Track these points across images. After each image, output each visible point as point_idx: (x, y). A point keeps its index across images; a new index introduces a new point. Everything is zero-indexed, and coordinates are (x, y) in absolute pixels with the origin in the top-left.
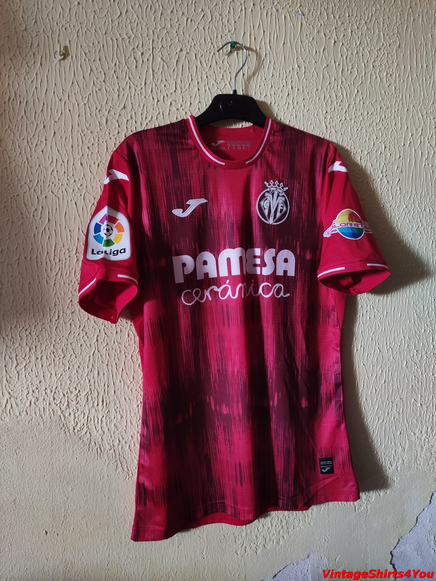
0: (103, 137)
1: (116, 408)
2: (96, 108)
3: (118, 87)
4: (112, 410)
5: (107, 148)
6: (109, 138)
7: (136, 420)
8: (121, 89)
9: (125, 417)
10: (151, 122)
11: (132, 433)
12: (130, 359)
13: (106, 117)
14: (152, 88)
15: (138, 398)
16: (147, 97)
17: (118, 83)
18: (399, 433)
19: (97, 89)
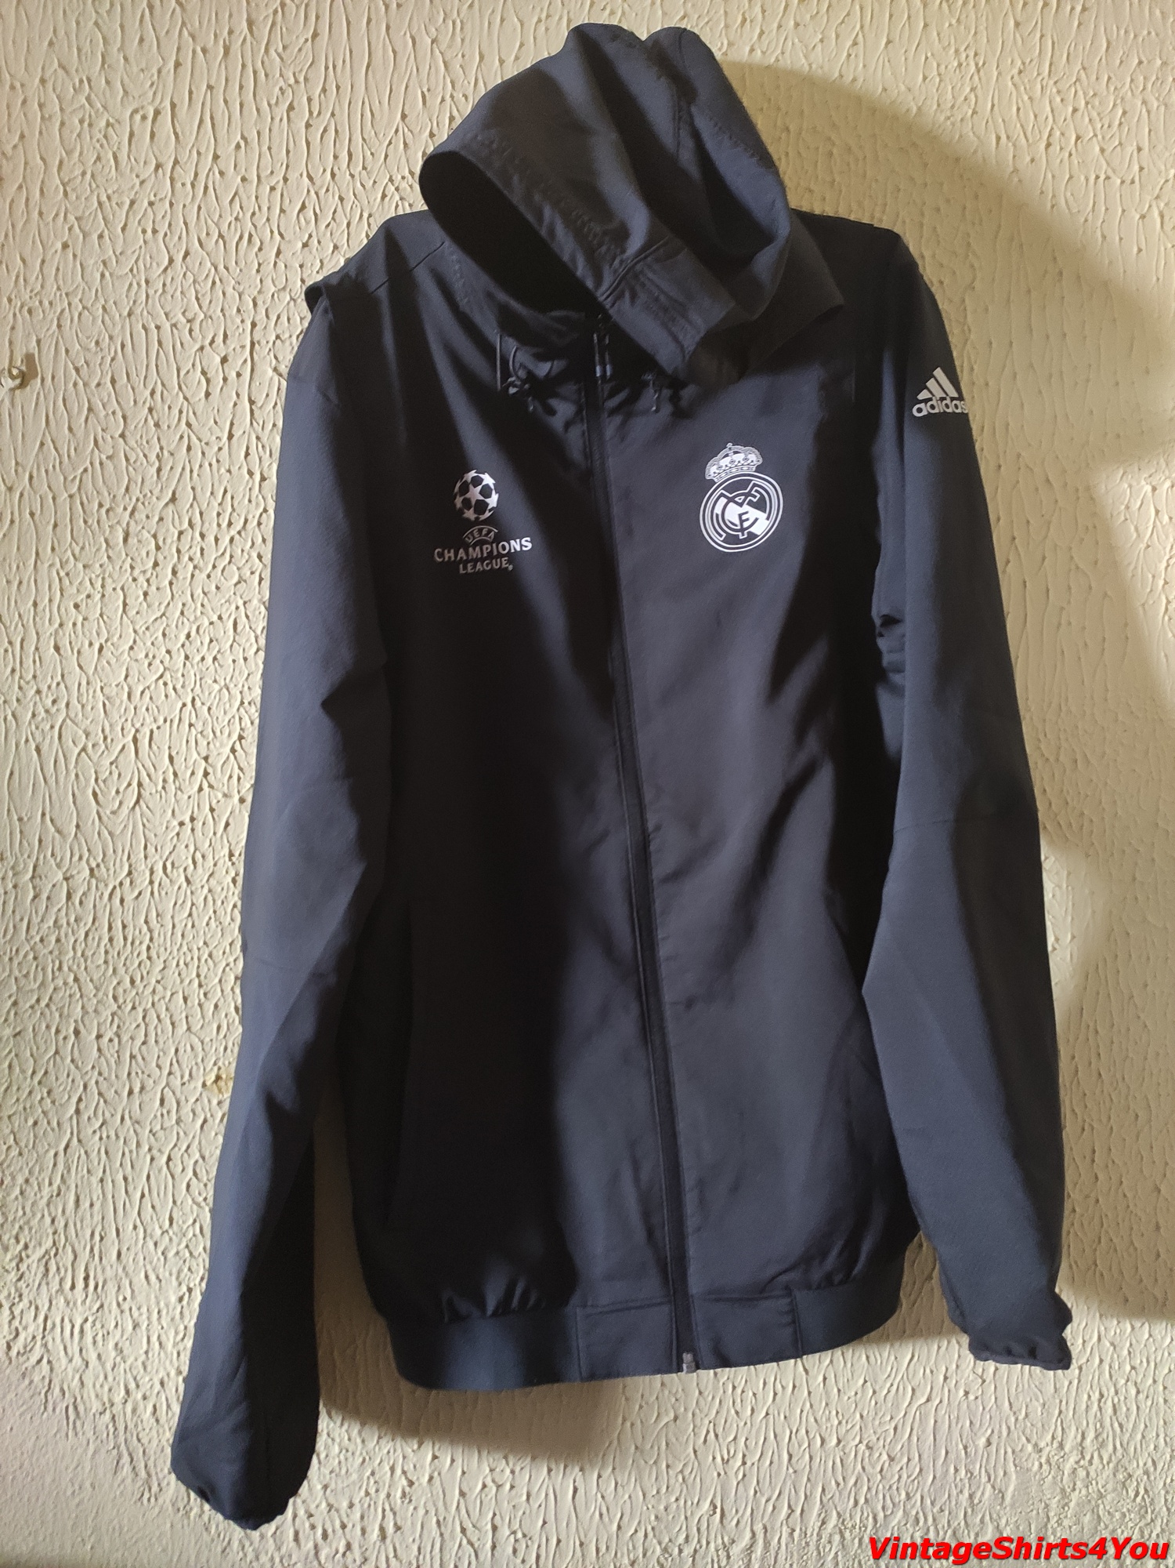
0: (116, 576)
1: (121, 1298)
2: (101, 505)
3: (158, 450)
4: (110, 1304)
5: (125, 604)
6: (130, 579)
7: (175, 1338)
8: (166, 453)
9: (144, 1327)
10: (243, 533)
11: (162, 1374)
12: (165, 1168)
13: (124, 525)
14: (248, 448)
15: (182, 1276)
16: (234, 470)
17: (159, 439)
18: (982, 1441)
19: (104, 457)
